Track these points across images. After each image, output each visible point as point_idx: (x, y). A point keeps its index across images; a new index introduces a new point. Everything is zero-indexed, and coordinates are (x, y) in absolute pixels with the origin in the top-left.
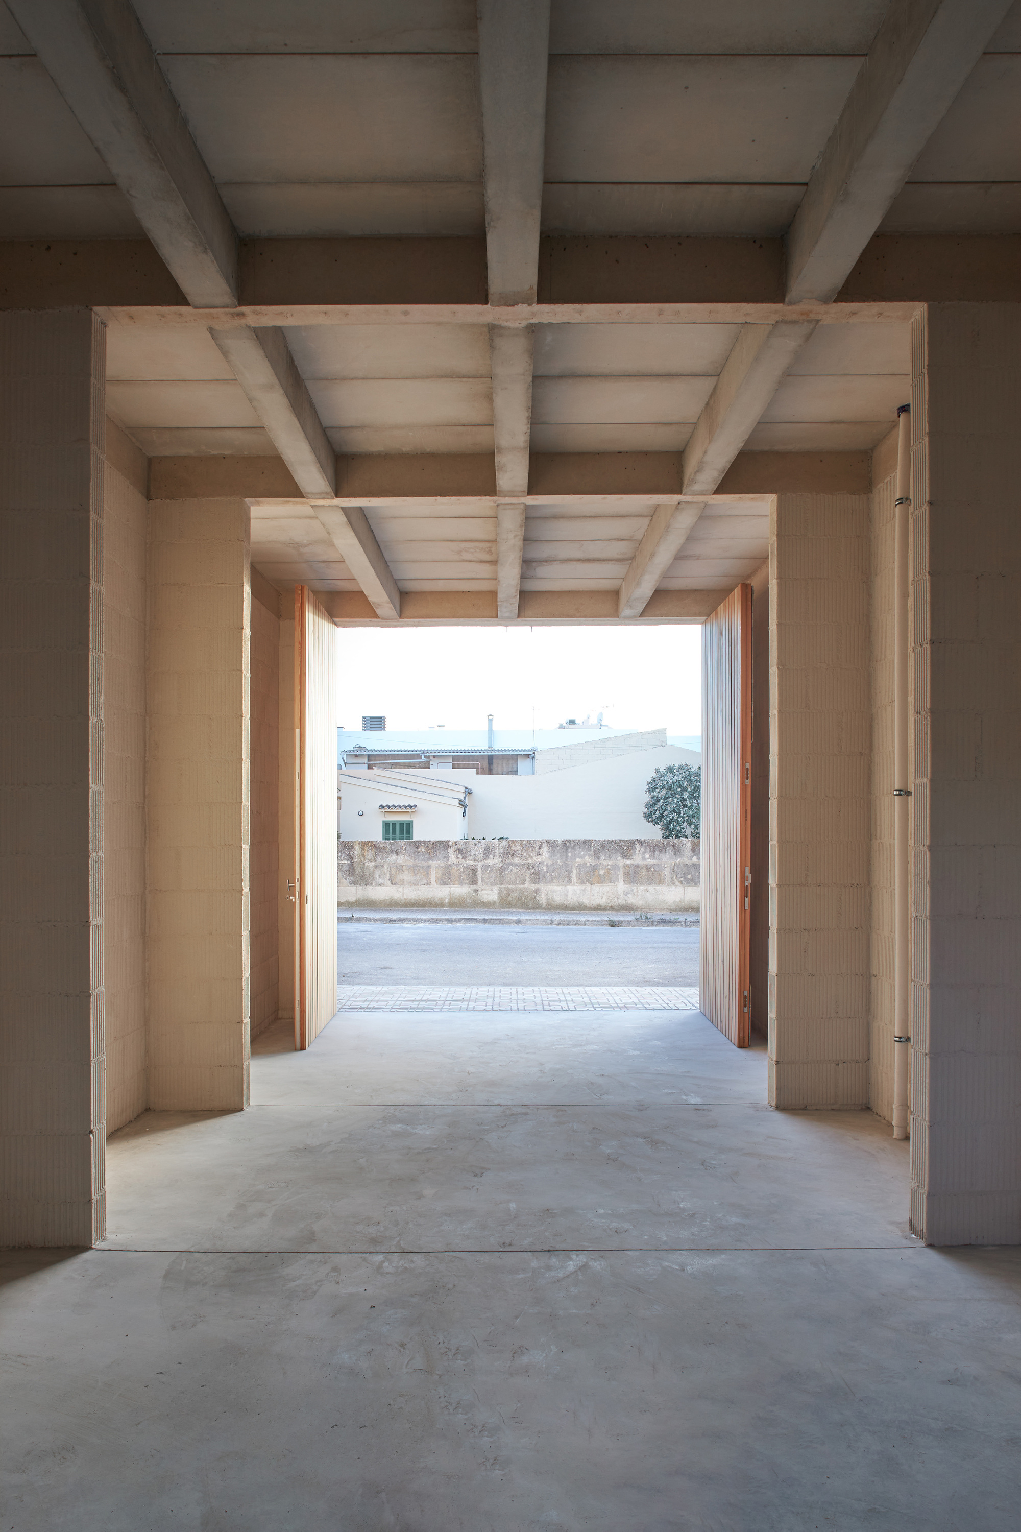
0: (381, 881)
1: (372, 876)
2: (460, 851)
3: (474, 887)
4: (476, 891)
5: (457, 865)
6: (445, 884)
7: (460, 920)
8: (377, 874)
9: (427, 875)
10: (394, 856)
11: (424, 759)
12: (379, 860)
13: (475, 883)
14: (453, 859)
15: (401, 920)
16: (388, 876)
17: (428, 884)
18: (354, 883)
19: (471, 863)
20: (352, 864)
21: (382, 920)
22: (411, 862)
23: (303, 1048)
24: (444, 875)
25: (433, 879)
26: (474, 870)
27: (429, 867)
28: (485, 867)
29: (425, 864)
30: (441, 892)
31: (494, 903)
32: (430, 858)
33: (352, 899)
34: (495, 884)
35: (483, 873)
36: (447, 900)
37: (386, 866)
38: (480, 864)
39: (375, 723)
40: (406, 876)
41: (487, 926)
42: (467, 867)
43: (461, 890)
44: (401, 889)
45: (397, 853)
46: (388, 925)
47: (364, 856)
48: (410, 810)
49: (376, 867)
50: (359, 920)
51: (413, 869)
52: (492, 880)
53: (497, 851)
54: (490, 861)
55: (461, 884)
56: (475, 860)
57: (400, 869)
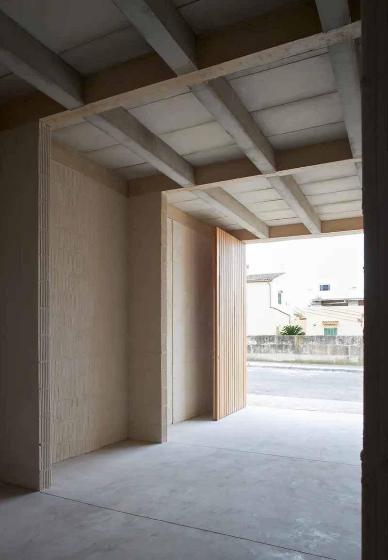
0: (306, 353)
1: (302, 351)
2: (340, 340)
3: (347, 356)
4: (348, 358)
5: (339, 346)
6: (334, 354)
7: (338, 370)
8: (304, 349)
9: (326, 351)
10: (312, 342)
11: (345, 302)
12: (305, 343)
13: (348, 354)
14: (337, 344)
15: (312, 369)
16: (309, 351)
17: (326, 354)
18: (295, 353)
19: (346, 345)
20: (294, 345)
21: (304, 369)
22: (319, 344)
23: (216, 420)
24: (333, 350)
25: (328, 352)
26: (347, 349)
27: (327, 347)
28: (352, 347)
29: (325, 345)
30: (333, 358)
31: (357, 363)
32: (327, 343)
33: (294, 360)
34: (357, 355)
35: (351, 350)
36: (335, 362)
37: (308, 346)
38: (349, 346)
39: (326, 288)
40: (316, 351)
41: (350, 373)
42: (344, 347)
43: (341, 357)
44: (314, 356)
45: (313, 341)
46: (306, 371)
47: (299, 342)
48: (336, 323)
49: (304, 346)
50: (294, 368)
51: (320, 348)
52: (355, 353)
53: (357, 340)
54: (355, 345)
55: (341, 354)
56: (347, 344)
57: (314, 347)
